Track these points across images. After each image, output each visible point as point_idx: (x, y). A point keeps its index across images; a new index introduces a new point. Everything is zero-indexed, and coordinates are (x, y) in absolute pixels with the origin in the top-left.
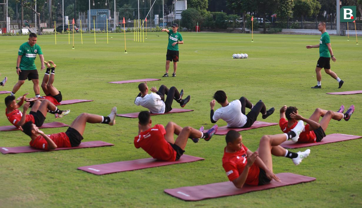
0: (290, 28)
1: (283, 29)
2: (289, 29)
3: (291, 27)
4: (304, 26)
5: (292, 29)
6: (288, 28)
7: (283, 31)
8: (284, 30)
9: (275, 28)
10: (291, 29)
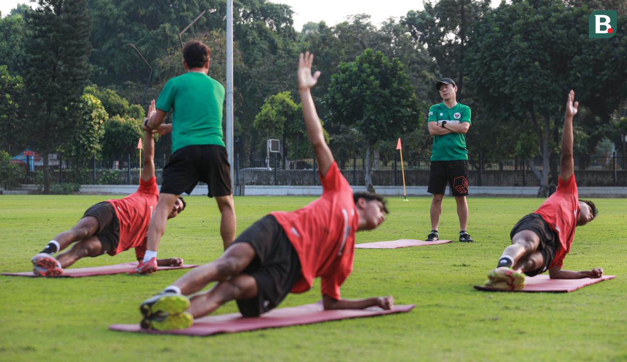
0: (98, 184)
1: (82, 186)
2: (96, 186)
3: (101, 180)
4: (131, 178)
5: (104, 184)
6: (93, 183)
7: (82, 190)
8: (84, 188)
9: (63, 184)
10: (101, 186)
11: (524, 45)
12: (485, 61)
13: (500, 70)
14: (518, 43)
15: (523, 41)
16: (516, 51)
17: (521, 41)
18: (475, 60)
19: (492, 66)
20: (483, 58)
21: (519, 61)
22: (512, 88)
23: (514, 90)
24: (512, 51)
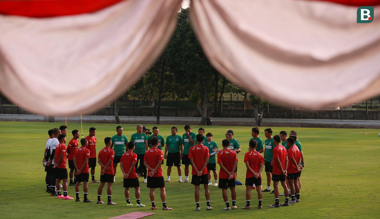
11: (190, 45)
12: (172, 53)
13: (179, 58)
14: (188, 44)
15: (191, 43)
16: (187, 48)
17: (190, 43)
18: (168, 52)
19: (176, 55)
20: (172, 52)
21: (188, 54)
22: (184, 68)
23: (185, 69)
24: (185, 48)
